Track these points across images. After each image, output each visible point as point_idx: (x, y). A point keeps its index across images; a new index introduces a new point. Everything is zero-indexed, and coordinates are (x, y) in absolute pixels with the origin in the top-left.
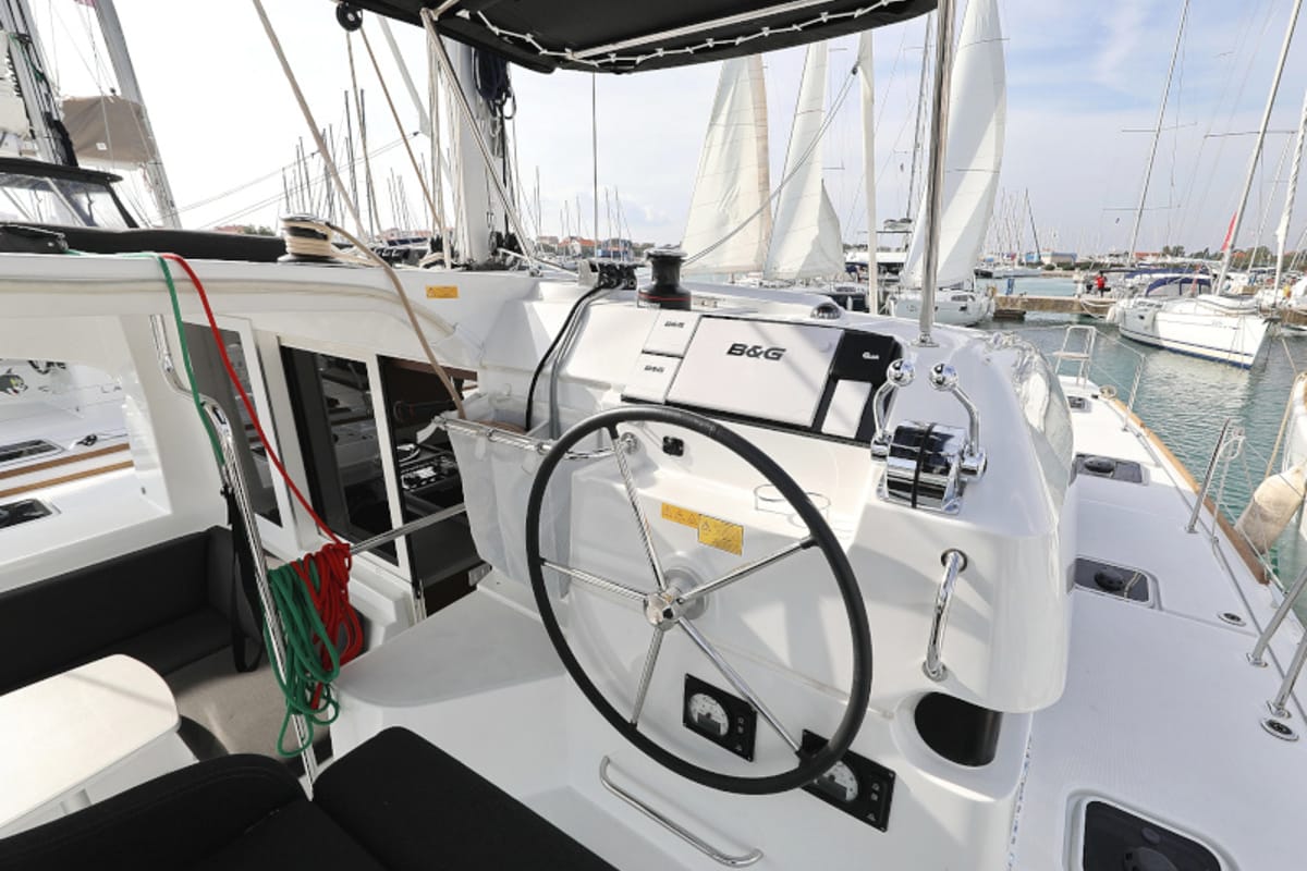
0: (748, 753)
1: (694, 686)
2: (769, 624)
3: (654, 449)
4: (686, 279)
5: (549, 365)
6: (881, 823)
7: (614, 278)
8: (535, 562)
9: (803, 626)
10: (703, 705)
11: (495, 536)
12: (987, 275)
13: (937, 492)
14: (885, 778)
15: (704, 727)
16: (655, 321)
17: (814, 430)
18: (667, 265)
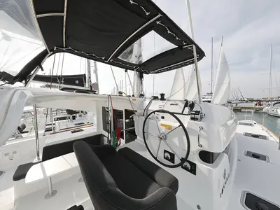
0: (173, 162)
1: (165, 151)
2: (176, 141)
3: (160, 118)
4: (165, 97)
5: (147, 109)
6: (195, 174)
7: (155, 98)
8: (144, 133)
9: (181, 141)
10: (167, 154)
11: (138, 131)
12: (230, 102)
13: (197, 119)
14: (195, 165)
15: (167, 158)
16: (161, 102)
17: (182, 114)
18: (162, 95)
